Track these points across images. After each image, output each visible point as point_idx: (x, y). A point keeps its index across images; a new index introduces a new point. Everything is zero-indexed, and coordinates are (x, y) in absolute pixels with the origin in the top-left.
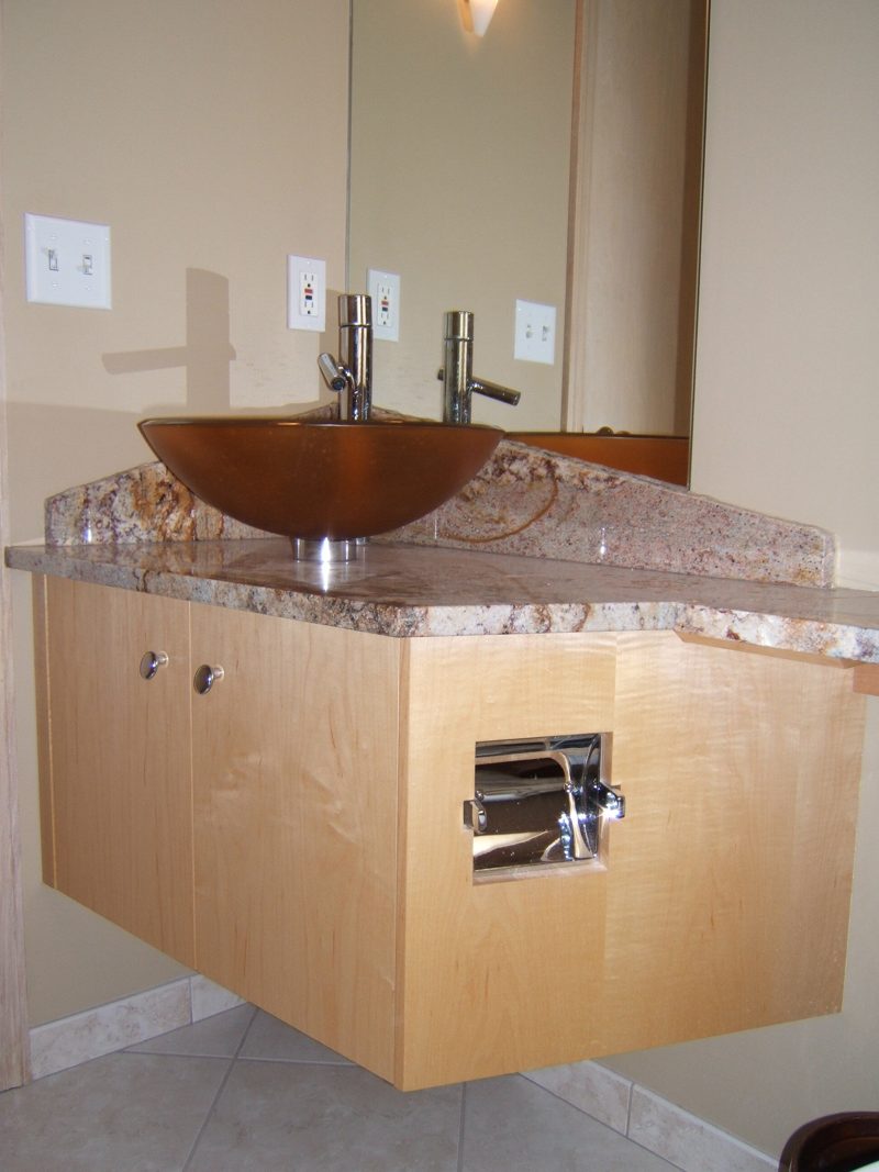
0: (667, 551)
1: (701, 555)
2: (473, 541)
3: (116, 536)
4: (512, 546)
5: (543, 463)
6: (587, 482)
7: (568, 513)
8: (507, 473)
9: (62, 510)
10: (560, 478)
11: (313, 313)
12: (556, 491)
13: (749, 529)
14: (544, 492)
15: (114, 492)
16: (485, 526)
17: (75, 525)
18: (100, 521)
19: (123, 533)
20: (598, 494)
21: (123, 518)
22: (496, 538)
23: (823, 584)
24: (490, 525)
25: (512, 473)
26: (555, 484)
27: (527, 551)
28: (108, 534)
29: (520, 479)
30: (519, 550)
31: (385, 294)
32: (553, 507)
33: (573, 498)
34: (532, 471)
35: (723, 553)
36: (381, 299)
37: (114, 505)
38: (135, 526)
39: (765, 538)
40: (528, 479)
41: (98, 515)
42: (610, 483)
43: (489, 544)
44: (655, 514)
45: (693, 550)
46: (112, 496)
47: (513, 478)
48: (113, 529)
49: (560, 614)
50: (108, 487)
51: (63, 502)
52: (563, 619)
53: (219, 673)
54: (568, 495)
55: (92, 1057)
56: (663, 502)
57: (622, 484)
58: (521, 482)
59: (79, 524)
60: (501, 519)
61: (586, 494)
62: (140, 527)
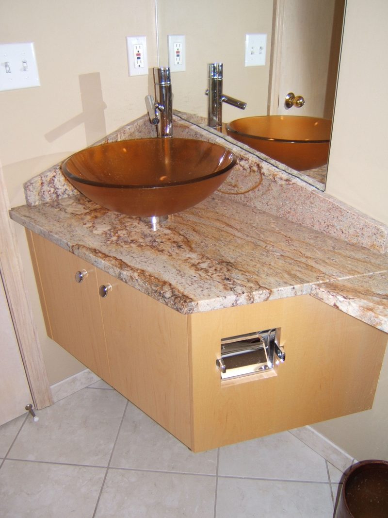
0: (313, 220)
1: (328, 226)
2: (223, 192)
3: (58, 196)
4: (241, 199)
5: (256, 164)
6: (276, 179)
7: (267, 191)
8: (239, 165)
9: (31, 190)
10: (263, 174)
11: (141, 66)
12: (262, 179)
13: (351, 220)
14: (256, 179)
15: (54, 177)
16: (228, 187)
17: (39, 195)
18: (50, 191)
19: (61, 194)
20: (281, 186)
21: (60, 187)
22: (233, 194)
23: (383, 253)
24: (231, 187)
25: (241, 166)
26: (261, 176)
27: (248, 203)
28: (54, 196)
29: (244, 169)
30: (244, 202)
31: (178, 47)
32: (260, 186)
33: (270, 185)
34: (250, 167)
35: (338, 227)
36: (176, 50)
37: (55, 182)
38: (66, 189)
39: (358, 226)
40: (248, 170)
41: (49, 189)
42: (287, 182)
43: (230, 195)
44: (308, 202)
45: (324, 223)
46: (54, 178)
47: (241, 169)
48: (56, 193)
49: (258, 296)
50: (50, 175)
51: (31, 186)
52: (259, 297)
53: (109, 287)
54: (268, 183)
55: (76, 391)
56: (312, 198)
57: (293, 184)
58: (245, 171)
59: (40, 194)
60: (235, 186)
61: (275, 184)
62: (68, 190)
